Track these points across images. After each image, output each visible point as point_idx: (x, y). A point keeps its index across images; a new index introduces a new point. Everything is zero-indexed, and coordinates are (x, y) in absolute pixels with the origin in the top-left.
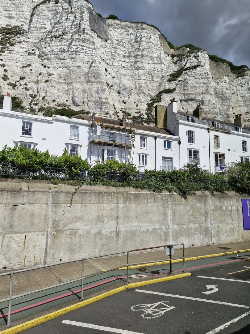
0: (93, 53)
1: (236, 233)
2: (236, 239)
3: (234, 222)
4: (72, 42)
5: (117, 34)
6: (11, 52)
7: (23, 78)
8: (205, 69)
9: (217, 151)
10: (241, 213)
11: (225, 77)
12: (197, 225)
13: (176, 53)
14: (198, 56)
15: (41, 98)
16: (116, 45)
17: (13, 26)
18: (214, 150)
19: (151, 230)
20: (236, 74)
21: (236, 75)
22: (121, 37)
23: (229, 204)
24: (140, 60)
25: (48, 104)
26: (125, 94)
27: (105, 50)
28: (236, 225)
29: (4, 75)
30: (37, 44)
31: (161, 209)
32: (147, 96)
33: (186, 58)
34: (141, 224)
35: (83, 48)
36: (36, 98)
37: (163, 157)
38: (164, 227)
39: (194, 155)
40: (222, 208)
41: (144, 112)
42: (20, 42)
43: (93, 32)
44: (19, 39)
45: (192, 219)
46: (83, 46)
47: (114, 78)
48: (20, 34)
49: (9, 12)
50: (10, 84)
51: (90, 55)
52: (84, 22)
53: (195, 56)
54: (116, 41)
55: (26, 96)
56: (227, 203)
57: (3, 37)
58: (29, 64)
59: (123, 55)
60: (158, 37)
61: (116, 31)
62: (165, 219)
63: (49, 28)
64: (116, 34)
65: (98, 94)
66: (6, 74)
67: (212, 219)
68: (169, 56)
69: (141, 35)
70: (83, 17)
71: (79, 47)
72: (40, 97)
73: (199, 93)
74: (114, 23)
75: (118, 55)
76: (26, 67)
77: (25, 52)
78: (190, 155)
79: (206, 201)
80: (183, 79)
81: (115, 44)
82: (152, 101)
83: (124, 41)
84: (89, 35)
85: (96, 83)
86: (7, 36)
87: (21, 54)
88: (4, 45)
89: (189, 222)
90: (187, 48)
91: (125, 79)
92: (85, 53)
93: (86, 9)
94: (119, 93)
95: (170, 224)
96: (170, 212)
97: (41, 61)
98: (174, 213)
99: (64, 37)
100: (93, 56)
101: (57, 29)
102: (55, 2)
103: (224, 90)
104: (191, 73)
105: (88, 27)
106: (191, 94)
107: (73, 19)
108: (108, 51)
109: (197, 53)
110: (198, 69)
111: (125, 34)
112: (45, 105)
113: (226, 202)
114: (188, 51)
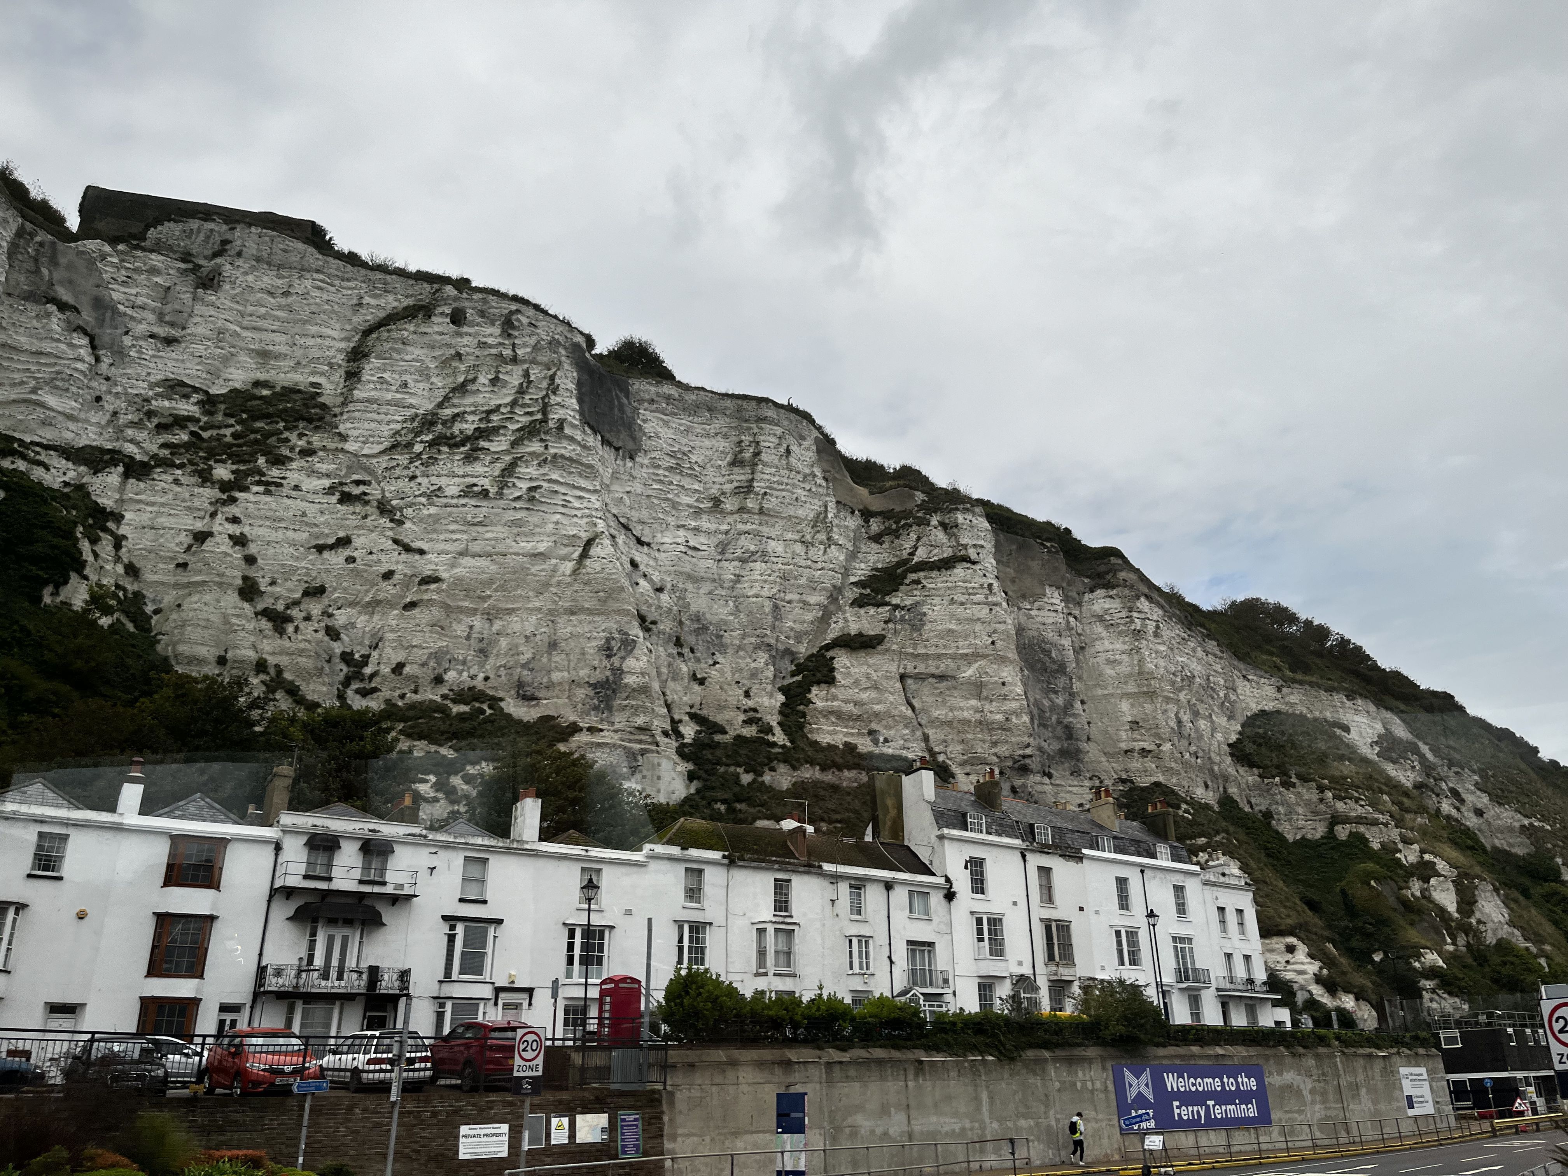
0: (590, 505)
1: (1105, 1141)
2: (1106, 1155)
3: (1100, 1116)
4: (513, 464)
5: (670, 434)
6: (272, 488)
7: (321, 590)
8: (981, 573)
9: (1047, 914)
10: (1113, 1096)
11: (1048, 590)
12: (1032, 1123)
13: (876, 503)
14: (957, 526)
15: (386, 670)
16: (667, 473)
17: (278, 389)
18: (1040, 912)
19: (957, 1130)
20: (1087, 577)
21: (1086, 580)
22: (684, 441)
23: (1087, 1078)
24: (754, 526)
25: (416, 692)
26: (700, 648)
27: (628, 489)
28: (1104, 1124)
29: (245, 578)
30: (374, 461)
31: (970, 1089)
32: (782, 657)
33: (914, 528)
34: (942, 1120)
35: (556, 488)
36: (368, 671)
37: (909, 942)
38: (977, 1125)
39: (990, 934)
40: (1075, 1085)
41: (773, 720)
42: (308, 453)
43: (589, 431)
44: (305, 438)
45: (1022, 1110)
46: (556, 482)
47: (660, 590)
48: (310, 421)
49: (264, 336)
50: (267, 614)
51: (579, 513)
52: (559, 399)
53: (944, 525)
54: (667, 458)
55: (329, 661)
56: (1084, 1074)
57: (238, 428)
58: (341, 534)
59: (690, 506)
60: (814, 448)
61: (666, 424)
62: (978, 1109)
63: (424, 404)
64: (667, 433)
65: (609, 657)
66: (252, 573)
67: (1058, 1108)
68: (853, 512)
69: (758, 443)
70: (557, 381)
71: (540, 487)
72: (382, 666)
73: (966, 655)
74: (658, 394)
75: (675, 505)
76: (331, 547)
77: (330, 491)
78: (980, 931)
79: (1044, 1070)
80: (908, 602)
81: (666, 469)
82: (799, 678)
83: (694, 458)
84: (579, 443)
85: (604, 617)
86: (259, 424)
87: (310, 497)
88: (245, 462)
89: (1017, 1116)
90: (918, 493)
91: (702, 591)
92: (563, 506)
93: (565, 348)
94: (678, 643)
95: (987, 1121)
96: (984, 1096)
97: (391, 529)
98: (991, 1098)
99: (483, 444)
100: (591, 516)
101: (456, 411)
102: (448, 320)
103: (1050, 635)
104: (936, 582)
105: (574, 417)
106: (939, 657)
107: (517, 383)
108: (639, 491)
109: (949, 512)
110: (959, 571)
111: (698, 430)
112: (402, 696)
113: (1080, 1073)
114: (919, 502)
